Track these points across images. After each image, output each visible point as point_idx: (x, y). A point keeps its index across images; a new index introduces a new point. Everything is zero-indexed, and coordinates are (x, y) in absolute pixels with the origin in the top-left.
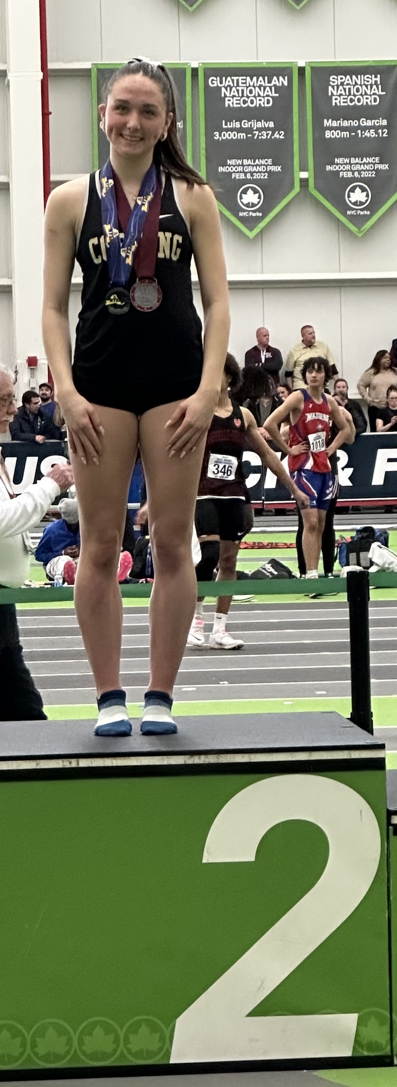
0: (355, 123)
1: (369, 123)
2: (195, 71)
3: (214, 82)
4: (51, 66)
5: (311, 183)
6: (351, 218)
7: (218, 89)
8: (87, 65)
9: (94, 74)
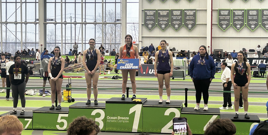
0: (253, 17)
1: (255, 17)
2: (232, 10)
3: (234, 11)
4: (213, 9)
5: (247, 24)
6: (252, 29)
7: (235, 12)
8: (217, 9)
9: (218, 10)
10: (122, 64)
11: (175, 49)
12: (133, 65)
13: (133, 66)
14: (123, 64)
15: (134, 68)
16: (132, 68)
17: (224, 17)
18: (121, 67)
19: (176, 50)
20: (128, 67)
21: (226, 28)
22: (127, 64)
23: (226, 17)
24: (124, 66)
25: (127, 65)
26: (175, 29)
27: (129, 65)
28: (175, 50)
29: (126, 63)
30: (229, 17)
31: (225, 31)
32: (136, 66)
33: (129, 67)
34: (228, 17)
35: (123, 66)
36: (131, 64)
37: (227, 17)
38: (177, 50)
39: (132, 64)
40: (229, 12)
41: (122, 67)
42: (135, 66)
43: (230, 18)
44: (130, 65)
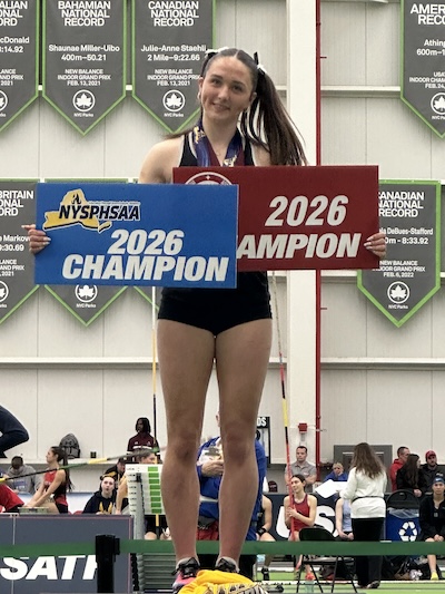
10: (76, 230)
11: (76, 446)
12: (179, 245)
13: (187, 252)
14: (91, 233)
15: (189, 277)
16: (178, 277)
17: (396, 231)
18: (74, 266)
19: (86, 451)
20: (133, 261)
21: (411, 303)
22: (124, 233)
23: (408, 236)
24: (100, 259)
25: (130, 249)
26: (79, 311)
27: (149, 242)
28: (74, 452)
29: (116, 226)
30: (430, 232)
31: (405, 326)
32: (213, 261)
33: (148, 261)
34: (422, 231)
35: (89, 258)
36: (161, 234)
37: (414, 231)
38: (93, 455)
39: (174, 240)
40: (428, 204)
41: (79, 259)
42: (202, 261)
43: (431, 238)
44: (151, 250)
